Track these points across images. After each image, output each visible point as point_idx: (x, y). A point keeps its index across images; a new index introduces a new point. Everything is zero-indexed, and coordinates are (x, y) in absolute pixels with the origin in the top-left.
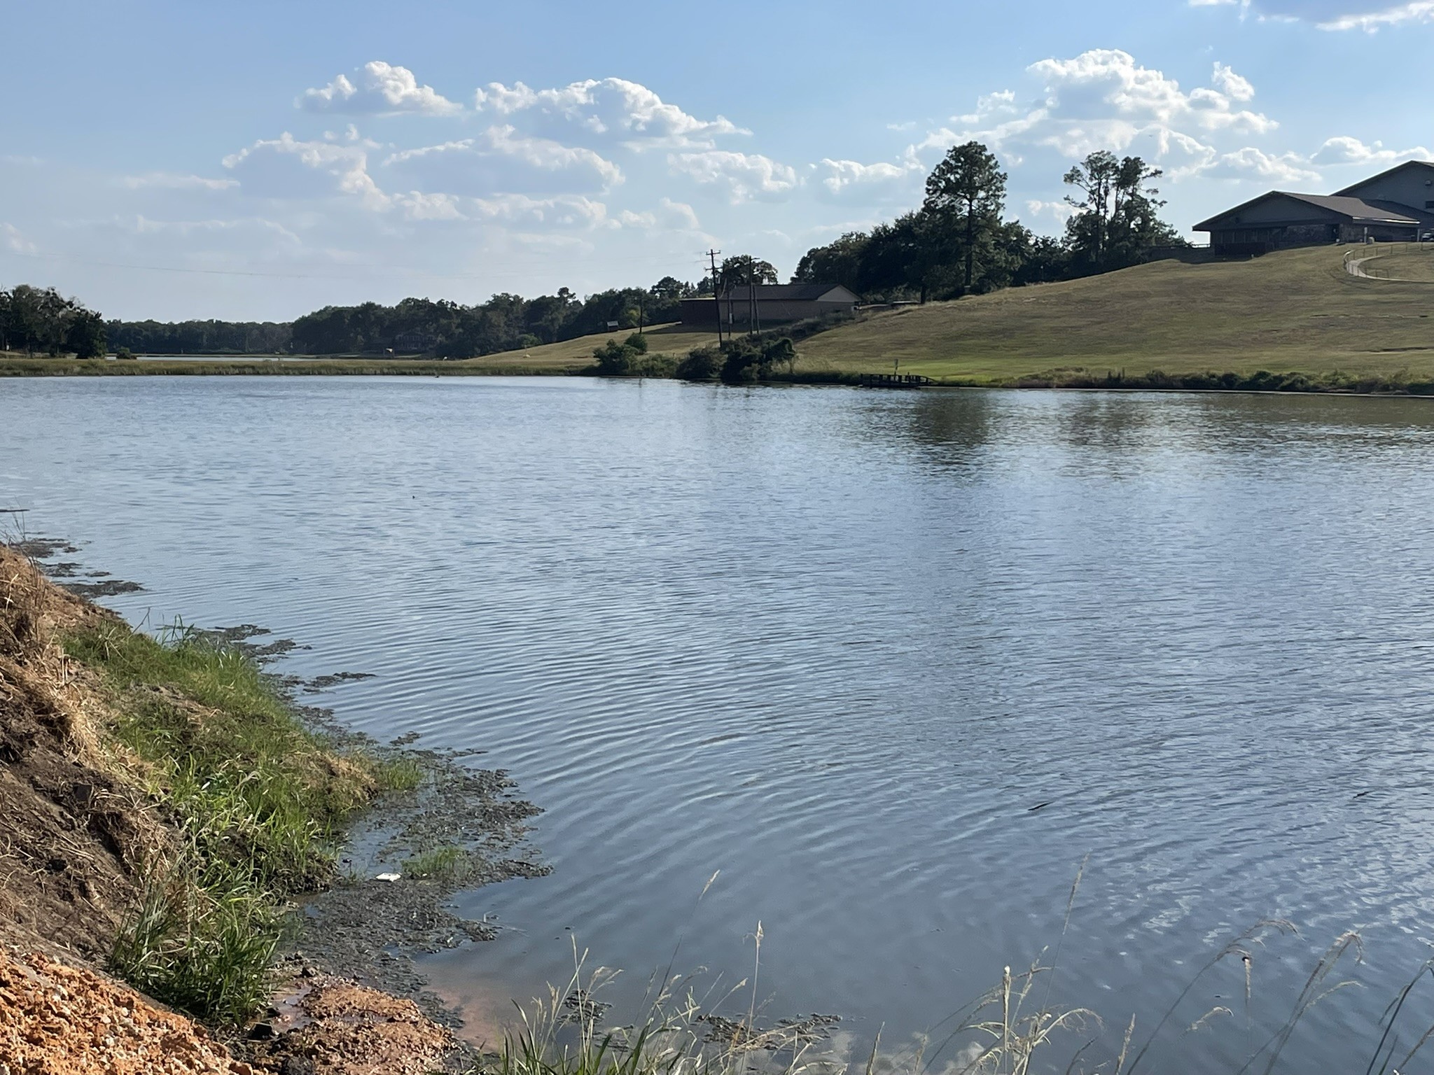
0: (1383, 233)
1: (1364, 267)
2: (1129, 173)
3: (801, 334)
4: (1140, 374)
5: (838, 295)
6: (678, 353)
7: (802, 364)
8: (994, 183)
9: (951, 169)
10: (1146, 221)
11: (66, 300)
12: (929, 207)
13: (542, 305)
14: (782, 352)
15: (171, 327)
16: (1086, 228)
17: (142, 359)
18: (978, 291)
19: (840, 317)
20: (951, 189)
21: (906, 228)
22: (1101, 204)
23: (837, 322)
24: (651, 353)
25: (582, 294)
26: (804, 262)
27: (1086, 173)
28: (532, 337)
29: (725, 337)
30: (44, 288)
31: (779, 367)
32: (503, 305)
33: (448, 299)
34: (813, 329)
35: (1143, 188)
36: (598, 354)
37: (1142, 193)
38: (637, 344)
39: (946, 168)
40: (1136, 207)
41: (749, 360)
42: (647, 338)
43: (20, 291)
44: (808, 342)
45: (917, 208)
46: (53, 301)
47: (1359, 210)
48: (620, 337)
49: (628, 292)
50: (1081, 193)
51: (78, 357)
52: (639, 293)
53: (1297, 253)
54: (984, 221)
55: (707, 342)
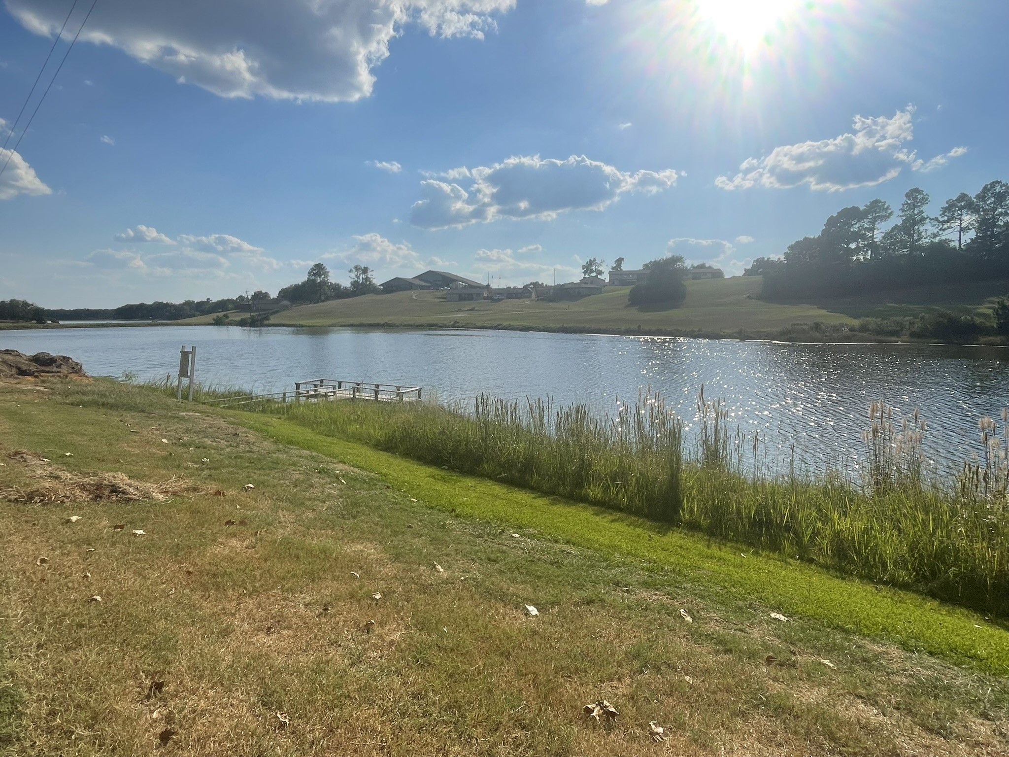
0: (422, 288)
1: (416, 296)
2: (365, 270)
3: (274, 313)
4: (358, 323)
5: (286, 302)
6: (238, 319)
7: (272, 321)
8: (326, 274)
9: (315, 270)
10: (370, 282)
11: (31, 303)
12: (309, 279)
13: (201, 304)
14: (267, 318)
15: (70, 311)
16: (355, 284)
17: (61, 322)
18: (323, 301)
19: (285, 308)
20: (314, 275)
21: (304, 284)
22: (358, 278)
23: (284, 310)
24: (230, 319)
25: (215, 299)
26: (280, 292)
27: (354, 270)
28: (198, 313)
29: (252, 314)
30: (22, 299)
31: (266, 322)
32: (188, 303)
33: (169, 302)
34: (277, 312)
35: (369, 274)
36: (214, 319)
37: (369, 276)
38: (226, 316)
39: (312, 269)
40: (367, 279)
41: (257, 321)
42: (229, 315)
43: (12, 301)
44: (273, 316)
45: (306, 279)
46: (25, 304)
47: (418, 282)
48: (221, 314)
49: (228, 300)
50: (353, 275)
51: (37, 323)
52: (232, 300)
53: (401, 293)
54: (324, 283)
55: (247, 315)
